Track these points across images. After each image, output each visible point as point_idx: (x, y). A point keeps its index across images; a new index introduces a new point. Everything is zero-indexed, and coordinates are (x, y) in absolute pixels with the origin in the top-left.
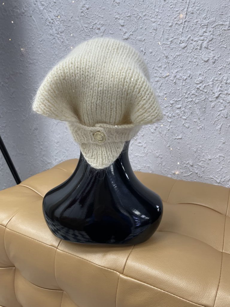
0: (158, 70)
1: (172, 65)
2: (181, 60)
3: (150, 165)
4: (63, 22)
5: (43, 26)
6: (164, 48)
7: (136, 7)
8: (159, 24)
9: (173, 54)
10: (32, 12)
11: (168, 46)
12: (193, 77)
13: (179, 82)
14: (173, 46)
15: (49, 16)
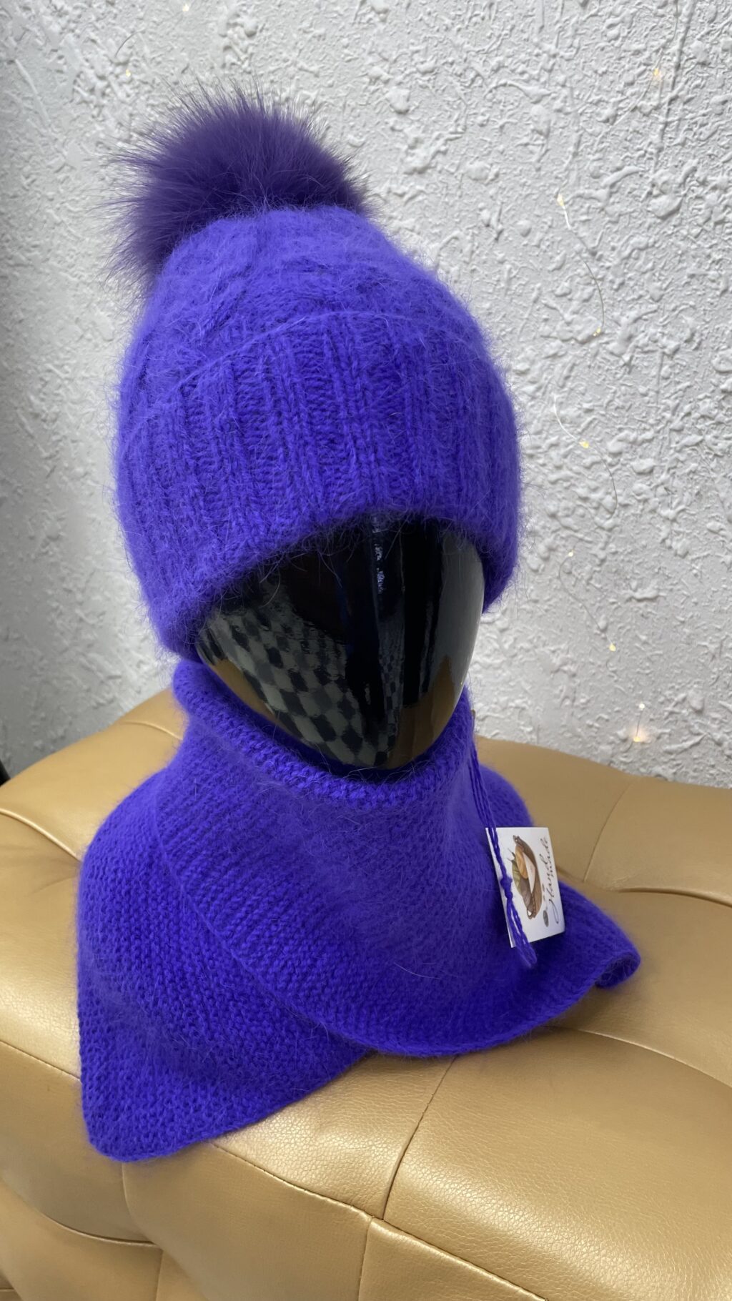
0: (555, 309)
1: (617, 290)
2: (652, 269)
3: (526, 702)
4: (147, 88)
5: (65, 104)
6: (582, 214)
7: (459, 30)
8: (559, 111)
9: (619, 240)
10: (15, 44)
11: (600, 205)
12: (704, 345)
13: (646, 364)
14: (617, 208)
15: (87, 60)
